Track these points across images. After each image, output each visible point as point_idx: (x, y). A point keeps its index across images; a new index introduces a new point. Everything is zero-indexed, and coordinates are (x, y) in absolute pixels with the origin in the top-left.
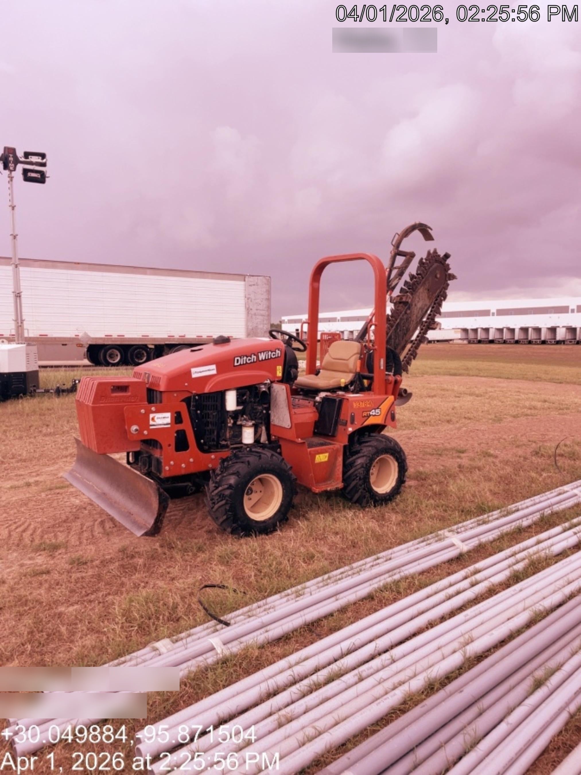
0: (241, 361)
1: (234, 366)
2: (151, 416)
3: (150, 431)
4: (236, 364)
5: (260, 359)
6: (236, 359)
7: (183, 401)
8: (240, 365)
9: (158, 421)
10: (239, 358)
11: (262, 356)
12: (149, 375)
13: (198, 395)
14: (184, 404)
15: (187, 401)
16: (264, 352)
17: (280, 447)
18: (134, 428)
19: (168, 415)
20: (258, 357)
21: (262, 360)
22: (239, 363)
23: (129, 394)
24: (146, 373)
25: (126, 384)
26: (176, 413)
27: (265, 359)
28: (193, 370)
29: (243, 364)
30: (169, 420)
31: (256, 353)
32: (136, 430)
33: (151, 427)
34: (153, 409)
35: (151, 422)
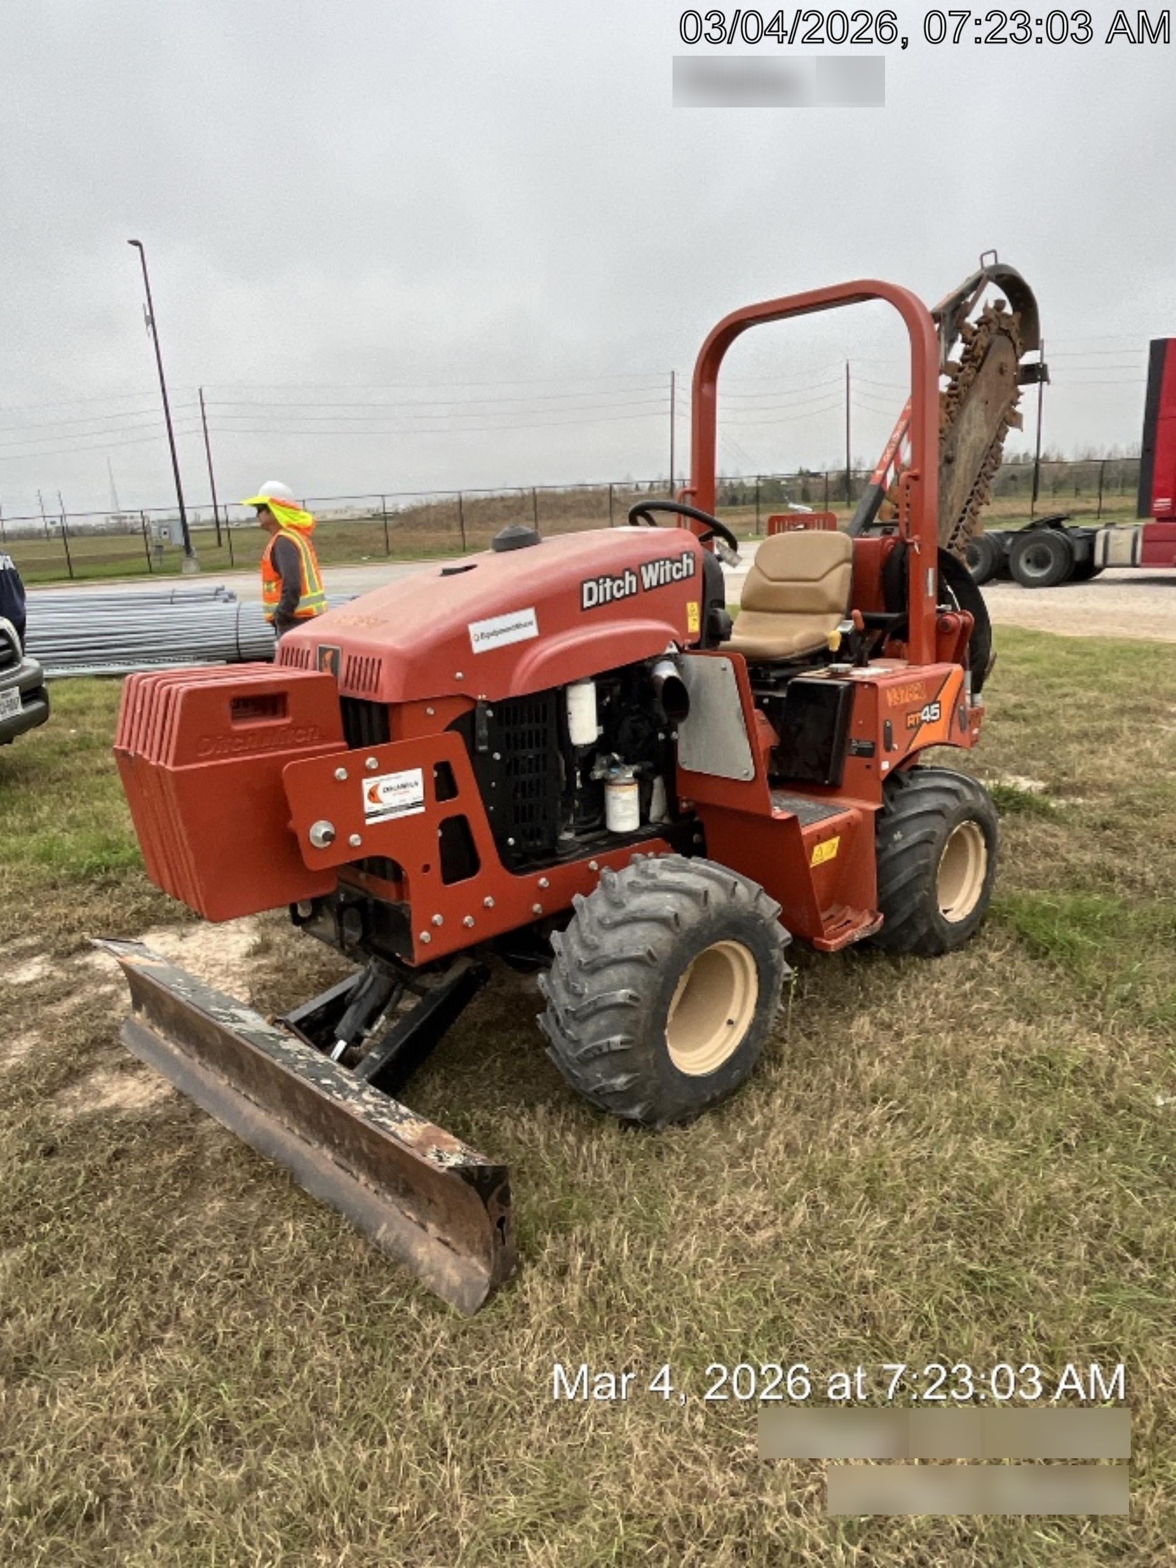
0: (598, 596)
1: (583, 609)
2: (367, 784)
3: (365, 832)
4: (587, 604)
5: (647, 586)
6: (586, 586)
7: (452, 727)
8: (598, 604)
9: (389, 800)
10: (592, 584)
11: (650, 577)
12: (336, 654)
13: (490, 705)
14: (457, 738)
15: (466, 725)
16: (653, 563)
17: (699, 828)
18: (321, 828)
19: (416, 775)
20: (640, 579)
21: (651, 588)
22: (594, 602)
23: (287, 721)
24: (323, 651)
25: (274, 690)
26: (437, 767)
27: (659, 585)
28: (474, 629)
29: (605, 602)
30: (417, 793)
31: (635, 569)
32: (327, 836)
33: (369, 821)
34: (371, 762)
35: (369, 806)
